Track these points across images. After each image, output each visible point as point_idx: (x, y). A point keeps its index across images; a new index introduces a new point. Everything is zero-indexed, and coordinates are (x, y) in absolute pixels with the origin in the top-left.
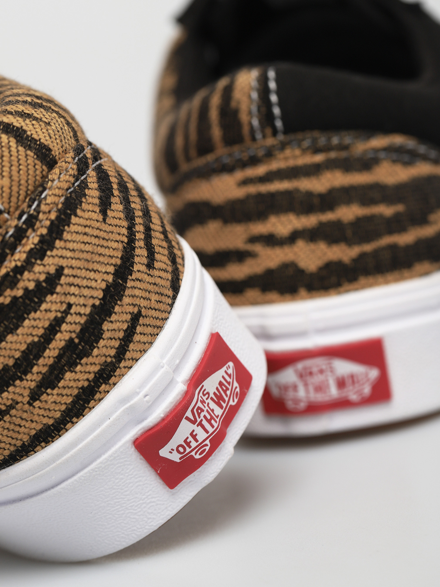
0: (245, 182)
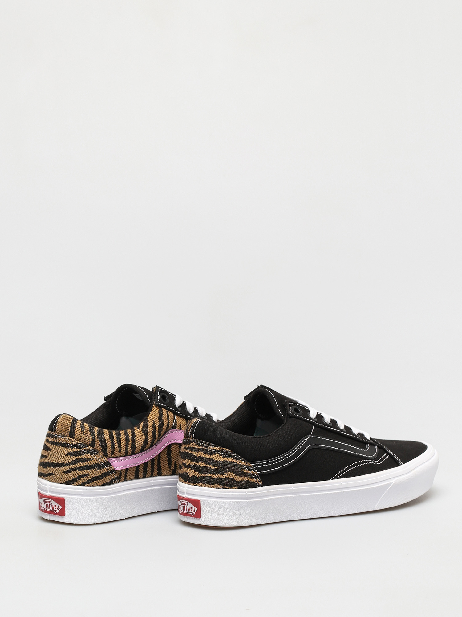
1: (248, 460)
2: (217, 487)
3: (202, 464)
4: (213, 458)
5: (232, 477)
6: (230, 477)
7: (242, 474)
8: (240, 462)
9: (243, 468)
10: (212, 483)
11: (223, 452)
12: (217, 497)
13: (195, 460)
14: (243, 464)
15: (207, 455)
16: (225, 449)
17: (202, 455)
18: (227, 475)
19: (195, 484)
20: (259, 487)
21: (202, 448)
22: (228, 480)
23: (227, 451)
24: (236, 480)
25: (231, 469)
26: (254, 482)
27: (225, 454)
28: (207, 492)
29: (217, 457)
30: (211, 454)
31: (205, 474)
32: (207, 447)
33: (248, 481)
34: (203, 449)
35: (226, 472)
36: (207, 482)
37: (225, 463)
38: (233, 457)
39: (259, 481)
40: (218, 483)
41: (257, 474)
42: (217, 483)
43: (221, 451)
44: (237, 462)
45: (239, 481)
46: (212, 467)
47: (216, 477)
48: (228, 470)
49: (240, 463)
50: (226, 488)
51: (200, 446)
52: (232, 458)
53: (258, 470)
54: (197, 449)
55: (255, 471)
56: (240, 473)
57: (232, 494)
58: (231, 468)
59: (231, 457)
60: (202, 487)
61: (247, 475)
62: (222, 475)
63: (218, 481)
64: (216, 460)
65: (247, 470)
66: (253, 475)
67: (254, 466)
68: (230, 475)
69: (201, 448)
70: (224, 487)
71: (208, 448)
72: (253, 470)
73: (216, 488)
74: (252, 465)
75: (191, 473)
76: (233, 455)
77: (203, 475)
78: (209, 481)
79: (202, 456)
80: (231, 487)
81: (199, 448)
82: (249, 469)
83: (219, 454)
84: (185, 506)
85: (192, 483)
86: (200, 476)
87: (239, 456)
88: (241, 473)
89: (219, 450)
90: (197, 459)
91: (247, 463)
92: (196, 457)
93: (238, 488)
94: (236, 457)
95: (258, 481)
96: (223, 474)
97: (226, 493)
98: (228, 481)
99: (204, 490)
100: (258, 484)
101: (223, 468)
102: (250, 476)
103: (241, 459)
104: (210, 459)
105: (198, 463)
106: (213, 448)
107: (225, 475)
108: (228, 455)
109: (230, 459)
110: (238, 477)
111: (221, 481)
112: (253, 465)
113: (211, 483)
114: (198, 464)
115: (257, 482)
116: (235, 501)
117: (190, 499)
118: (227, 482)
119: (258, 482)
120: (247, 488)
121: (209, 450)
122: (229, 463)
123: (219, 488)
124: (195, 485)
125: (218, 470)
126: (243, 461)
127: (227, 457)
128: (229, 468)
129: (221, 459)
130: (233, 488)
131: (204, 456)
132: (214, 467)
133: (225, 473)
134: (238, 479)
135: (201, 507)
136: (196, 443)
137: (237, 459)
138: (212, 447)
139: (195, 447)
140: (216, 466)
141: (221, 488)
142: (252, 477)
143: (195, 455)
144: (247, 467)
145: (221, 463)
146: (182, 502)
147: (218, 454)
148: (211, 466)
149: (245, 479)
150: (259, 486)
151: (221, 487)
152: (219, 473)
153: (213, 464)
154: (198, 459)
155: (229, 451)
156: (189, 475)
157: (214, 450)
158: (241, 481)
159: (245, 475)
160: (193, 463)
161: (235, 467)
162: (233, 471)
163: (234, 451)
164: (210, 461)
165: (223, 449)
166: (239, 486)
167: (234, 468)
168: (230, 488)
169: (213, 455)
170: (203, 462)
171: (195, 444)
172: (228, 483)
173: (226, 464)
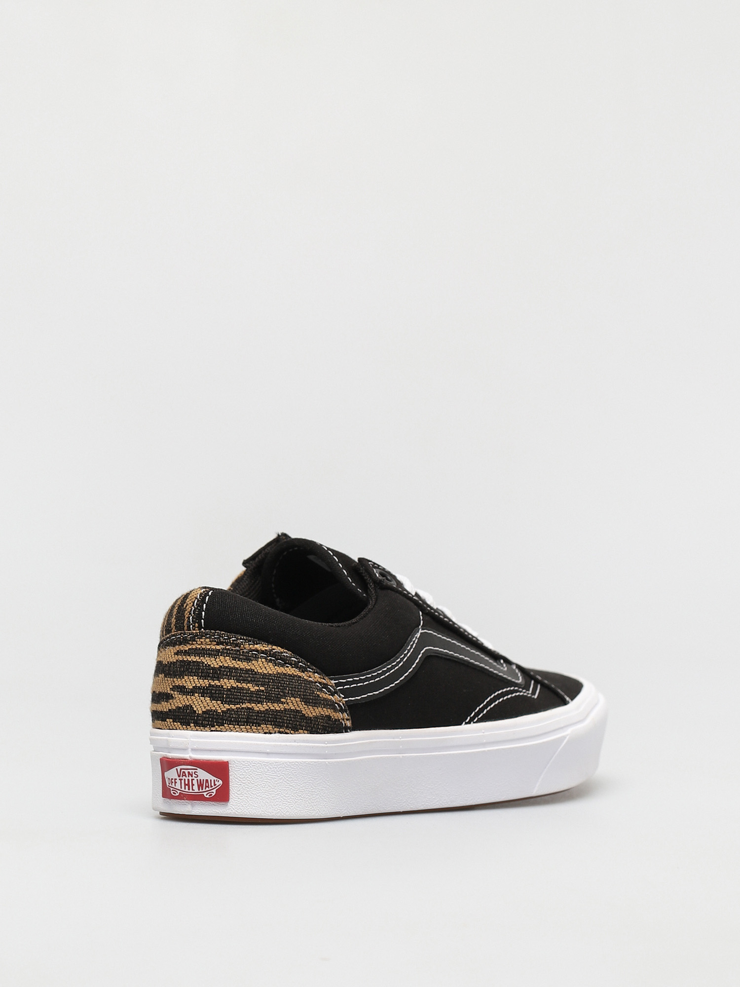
0: (177, 653)
1: (326, 671)
2: (268, 731)
3: (228, 683)
4: (253, 668)
5: (299, 709)
6: (293, 708)
7: (316, 702)
8: (310, 677)
9: (317, 689)
10: (256, 723)
11: (274, 655)
12: (268, 753)
13: (211, 675)
14: (316, 680)
15: (238, 662)
16: (277, 649)
17: (228, 662)
18: (287, 704)
19: (213, 729)
20: (345, 732)
21: (226, 649)
22: (290, 715)
23: (282, 653)
24: (307, 715)
25: (295, 691)
26: (339, 720)
27: (277, 659)
28: (244, 742)
29: (262, 666)
30: (248, 660)
31: (238, 703)
32: (237, 645)
33: (329, 717)
34: (229, 649)
35: (285, 696)
36: (242, 720)
37: (279, 677)
38: (296, 665)
39: (347, 720)
40: (268, 721)
41: (344, 703)
42: (266, 722)
43: (270, 654)
44: (304, 675)
45: (312, 716)
46: (253, 688)
47: (264, 709)
48: (288, 692)
49: (310, 679)
50: (287, 733)
51: (222, 643)
52: (292, 667)
53: (347, 693)
54: (213, 650)
55: (340, 696)
56: (312, 699)
57: (299, 744)
58: (295, 688)
59: (291, 664)
60: (232, 733)
61: (327, 704)
62: (276, 705)
63: (268, 717)
64: (261, 671)
65: (327, 694)
66: (336, 705)
67: (337, 685)
68: (293, 703)
69: (223, 649)
70: (281, 730)
71: (240, 647)
72: (336, 693)
73: (265, 733)
74: (333, 682)
75: (201, 704)
76: (295, 661)
77: (233, 707)
78: (248, 718)
79: (227, 665)
80: (295, 729)
81: (218, 647)
82: (329, 691)
83: (266, 658)
84: (190, 778)
85: (204, 726)
86: (225, 709)
87: (308, 662)
88: (315, 700)
89: (266, 650)
90: (216, 673)
91: (324, 679)
92: (214, 669)
93: (311, 733)
94: (300, 664)
95: (344, 717)
96: (278, 701)
97: (287, 744)
98: (290, 717)
99: (238, 738)
100: (345, 724)
101: (278, 688)
102: (331, 705)
103: (312, 669)
104: (247, 670)
105: (220, 681)
106: (251, 646)
107: (283, 703)
108: (286, 662)
109: (290, 670)
110: (309, 707)
111: (276, 718)
112: (335, 683)
113: (253, 723)
114: (219, 684)
115: (343, 720)
116: (304, 760)
117: (203, 760)
118: (287, 720)
119: (345, 720)
120: (327, 733)
121: (243, 652)
122: (289, 679)
123: (271, 733)
124: (214, 731)
125: (266, 693)
126: (316, 674)
127: (283, 666)
128: (289, 690)
129: (271, 669)
130: (300, 733)
131: (232, 666)
132: (258, 688)
133: (282, 700)
134: (311, 712)
135: (230, 777)
136: (210, 638)
137: (303, 670)
138: (249, 645)
139: (208, 647)
140: (262, 685)
141: (275, 733)
142: (335, 710)
143: (209, 665)
144: (325, 686)
145: (272, 679)
146: (181, 769)
147: (263, 660)
148: (250, 685)
149: (323, 713)
150: (346, 730)
151: (275, 729)
152: (269, 699)
153: (254, 681)
154: (218, 673)
155: (287, 654)
156: (195, 709)
157: (254, 650)
158: (316, 717)
159: (324, 704)
160: (205, 683)
161: (301, 686)
162: (300, 695)
163: (295, 652)
164: (246, 674)
165: (274, 647)
166: (312, 728)
167: (301, 688)
168: (295, 733)
169: (253, 662)
170: (231, 679)
171: (208, 640)
172: (289, 720)
173: (283, 681)
